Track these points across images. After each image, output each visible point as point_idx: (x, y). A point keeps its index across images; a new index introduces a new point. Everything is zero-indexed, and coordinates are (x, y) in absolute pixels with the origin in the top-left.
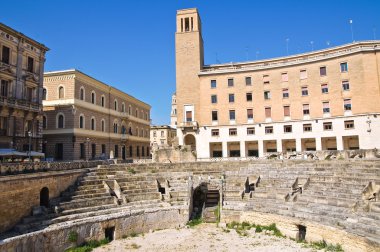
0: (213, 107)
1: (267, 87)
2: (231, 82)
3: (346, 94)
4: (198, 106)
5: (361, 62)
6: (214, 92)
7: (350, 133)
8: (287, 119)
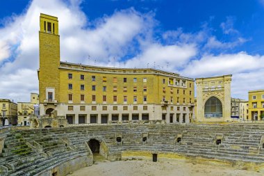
0: (70, 91)
1: (105, 84)
2: (82, 77)
3: (145, 93)
4: (58, 89)
5: (153, 79)
6: (70, 81)
7: (145, 112)
8: (115, 103)
